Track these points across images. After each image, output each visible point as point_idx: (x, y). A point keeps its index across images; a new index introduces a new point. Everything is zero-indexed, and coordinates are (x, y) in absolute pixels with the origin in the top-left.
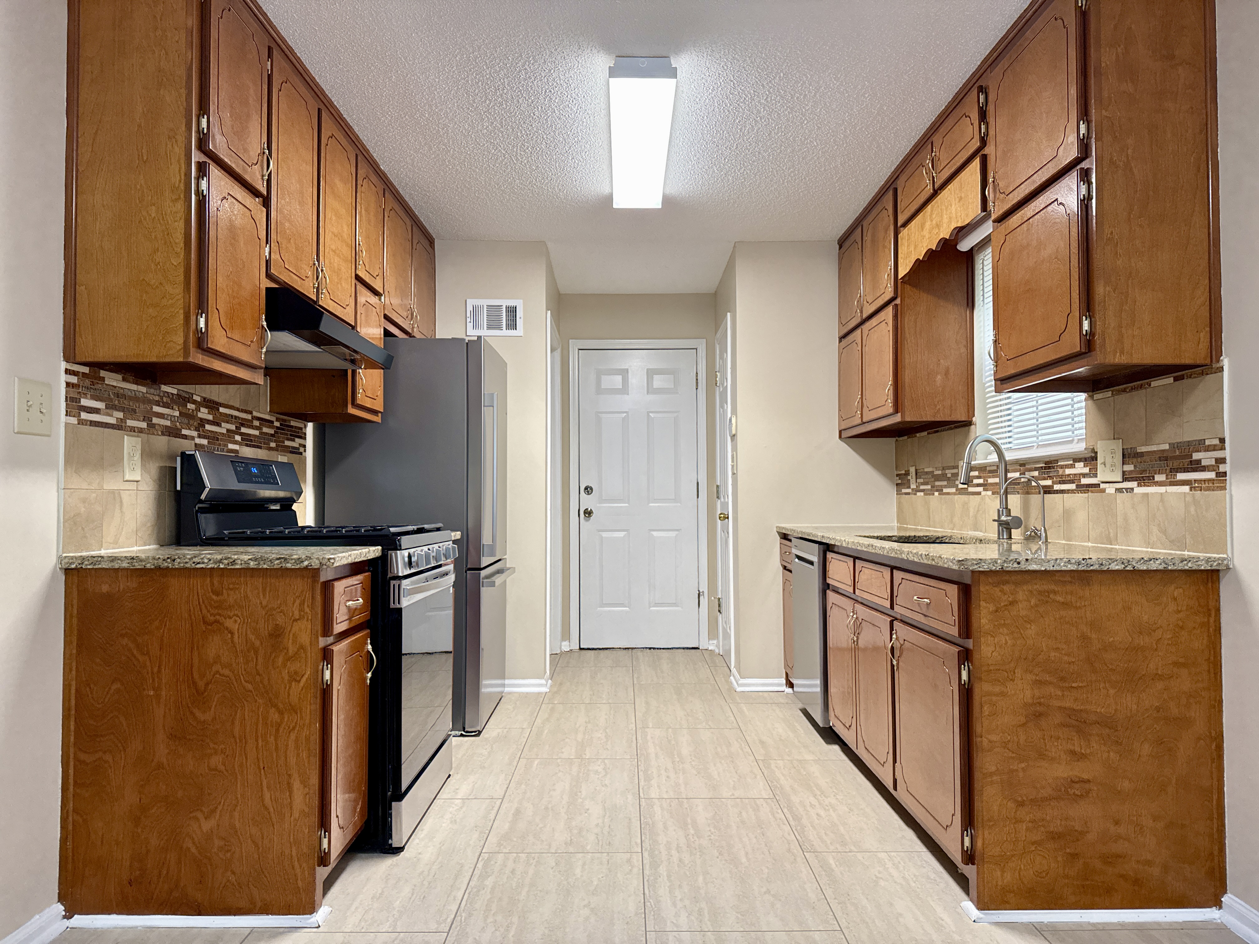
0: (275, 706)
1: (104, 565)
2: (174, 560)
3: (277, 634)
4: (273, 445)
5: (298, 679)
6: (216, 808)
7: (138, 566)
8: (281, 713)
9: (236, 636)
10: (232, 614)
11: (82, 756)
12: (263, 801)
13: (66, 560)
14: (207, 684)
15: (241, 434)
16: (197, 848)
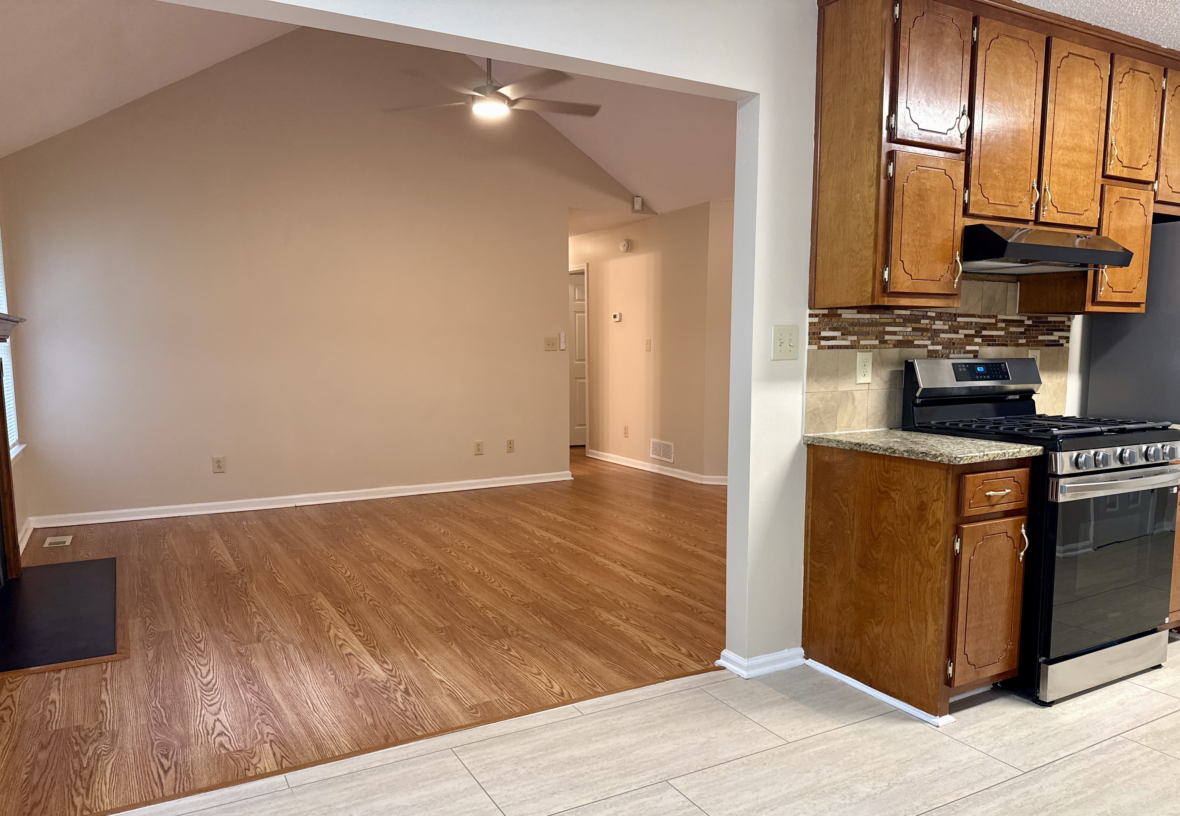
0: (919, 560)
1: (824, 444)
2: (860, 446)
3: (922, 508)
4: (1022, 341)
5: (934, 544)
6: (882, 620)
7: (841, 447)
8: (922, 565)
9: (897, 504)
10: (895, 489)
11: (815, 563)
12: (909, 625)
13: (806, 439)
14: (879, 534)
15: (982, 337)
16: (871, 642)
